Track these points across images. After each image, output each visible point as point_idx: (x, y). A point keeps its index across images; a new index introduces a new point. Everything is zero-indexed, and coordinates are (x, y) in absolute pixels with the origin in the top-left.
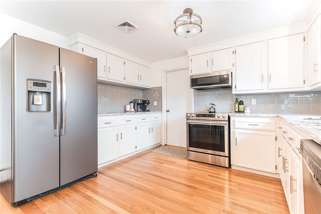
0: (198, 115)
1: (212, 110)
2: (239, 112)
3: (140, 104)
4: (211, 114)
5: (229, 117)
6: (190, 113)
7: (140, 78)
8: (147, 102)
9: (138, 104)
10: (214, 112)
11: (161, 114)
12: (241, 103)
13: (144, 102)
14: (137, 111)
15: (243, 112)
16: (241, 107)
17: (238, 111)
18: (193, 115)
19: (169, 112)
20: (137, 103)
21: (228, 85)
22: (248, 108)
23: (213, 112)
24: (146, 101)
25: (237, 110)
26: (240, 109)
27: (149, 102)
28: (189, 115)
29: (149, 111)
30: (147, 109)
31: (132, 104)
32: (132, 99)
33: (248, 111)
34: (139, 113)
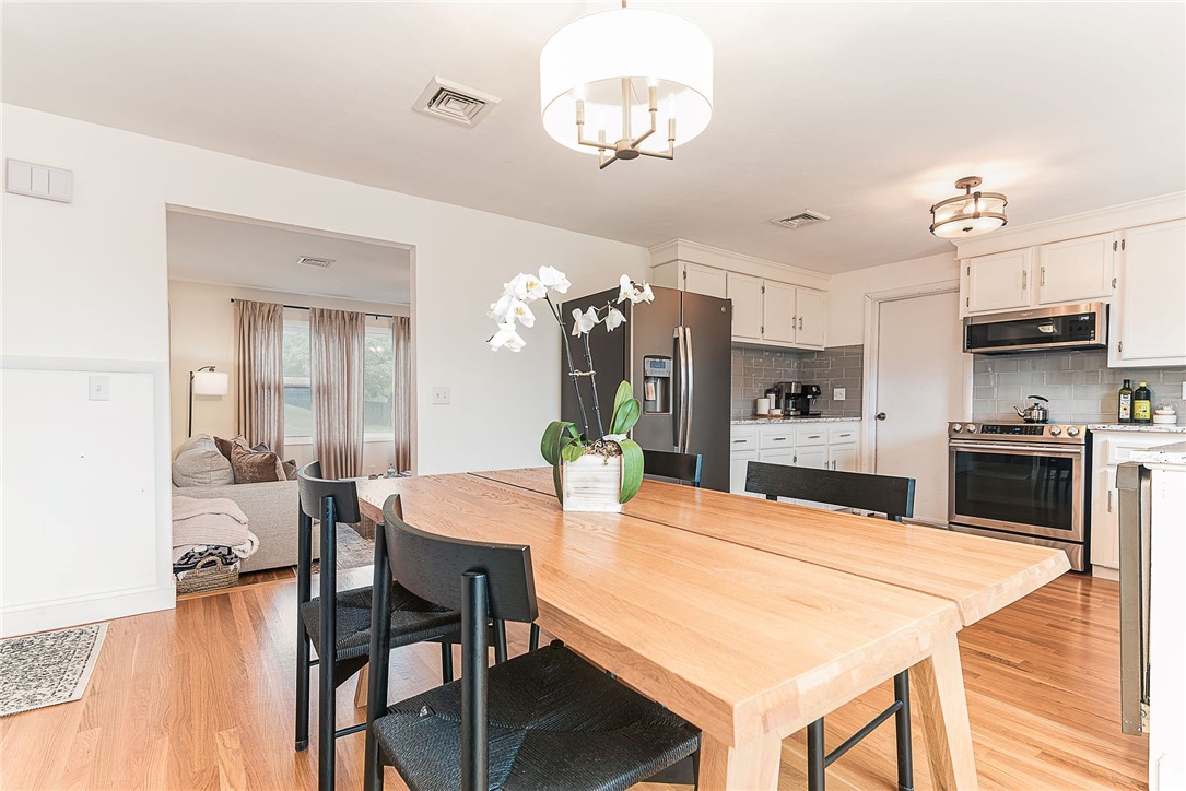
0: (987, 429)
1: (1037, 414)
2: (1133, 420)
3: (796, 396)
4: (1031, 427)
5: (1089, 435)
6: (960, 423)
7: (797, 322)
8: (814, 389)
9: (789, 396)
10: (1044, 421)
11: (858, 424)
12: (1143, 394)
13: (806, 389)
14: (787, 415)
15: (1149, 422)
16: (1143, 408)
17: (1128, 417)
18: (972, 428)
19: (884, 418)
20: (786, 394)
21: (1092, 342)
22: (1168, 410)
23: (1038, 421)
24: (812, 386)
25: (1125, 415)
26: (1137, 411)
27: (818, 389)
28: (958, 427)
29: (817, 415)
30: (812, 410)
31: (773, 396)
32: (771, 381)
33: (1165, 418)
34: (792, 420)
